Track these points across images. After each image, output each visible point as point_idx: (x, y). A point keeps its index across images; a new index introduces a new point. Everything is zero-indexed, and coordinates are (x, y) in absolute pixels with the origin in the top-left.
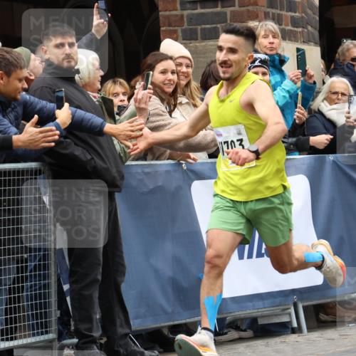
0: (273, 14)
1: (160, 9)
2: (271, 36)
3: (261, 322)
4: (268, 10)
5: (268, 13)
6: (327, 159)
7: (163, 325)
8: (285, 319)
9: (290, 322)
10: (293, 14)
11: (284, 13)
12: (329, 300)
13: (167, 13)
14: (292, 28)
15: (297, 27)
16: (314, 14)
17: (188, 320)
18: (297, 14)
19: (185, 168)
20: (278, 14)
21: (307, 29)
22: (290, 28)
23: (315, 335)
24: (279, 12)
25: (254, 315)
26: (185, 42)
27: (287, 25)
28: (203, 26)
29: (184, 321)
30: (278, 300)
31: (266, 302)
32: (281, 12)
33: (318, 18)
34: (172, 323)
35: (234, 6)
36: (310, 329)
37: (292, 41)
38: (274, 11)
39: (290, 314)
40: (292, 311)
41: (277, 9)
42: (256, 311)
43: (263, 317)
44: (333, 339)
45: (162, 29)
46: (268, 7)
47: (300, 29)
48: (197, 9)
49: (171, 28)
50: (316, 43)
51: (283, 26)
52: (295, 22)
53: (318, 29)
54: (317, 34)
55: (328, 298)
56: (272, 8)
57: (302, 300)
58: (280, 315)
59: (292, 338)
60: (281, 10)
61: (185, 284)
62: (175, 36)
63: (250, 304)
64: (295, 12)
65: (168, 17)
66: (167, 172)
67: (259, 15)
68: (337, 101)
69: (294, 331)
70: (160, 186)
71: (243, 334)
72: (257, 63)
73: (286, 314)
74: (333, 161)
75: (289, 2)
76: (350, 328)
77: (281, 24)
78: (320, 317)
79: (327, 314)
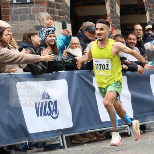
0: (51, 10)
1: (1, 6)
2: (49, 19)
3: (47, 144)
4: (48, 8)
5: (48, 9)
6: (75, 73)
7: (4, 145)
8: (57, 142)
9: (59, 144)
10: (59, 10)
11: (55, 9)
13: (4, 9)
14: (59, 16)
15: (61, 16)
16: (68, 10)
17: (15, 143)
18: (61, 10)
19: (14, 76)
20: (53, 10)
21: (65, 16)
22: (58, 16)
23: (70, 149)
24: (53, 9)
25: (44, 141)
26: (12, 21)
27: (56, 15)
28: (20, 15)
29: (13, 144)
30: (54, 134)
31: (49, 135)
33: (70, 12)
34: (8, 145)
35: (34, 6)
36: (68, 146)
37: (59, 21)
38: (51, 8)
39: (59, 140)
40: (61, 138)
42: (45, 139)
43: (48, 141)
44: (78, 151)
45: (2, 15)
46: (48, 7)
47: (62, 16)
48: (17, 7)
49: (6, 15)
50: (69, 22)
51: (55, 15)
52: (60, 13)
53: (70, 16)
54: (69, 18)
56: (50, 7)
58: (55, 140)
59: (61, 150)
60: (54, 8)
61: (14, 128)
62: (8, 19)
63: (42, 136)
64: (60, 9)
65: (5, 10)
66: (6, 78)
67: (45, 10)
68: (75, 47)
69: (61, 147)
70: (2, 85)
71: (40, 149)
72: (51, 32)
74: (77, 73)
75: (57, 5)
76: (85, 146)
77: (54, 14)
78: (72, 141)
79: (75, 140)
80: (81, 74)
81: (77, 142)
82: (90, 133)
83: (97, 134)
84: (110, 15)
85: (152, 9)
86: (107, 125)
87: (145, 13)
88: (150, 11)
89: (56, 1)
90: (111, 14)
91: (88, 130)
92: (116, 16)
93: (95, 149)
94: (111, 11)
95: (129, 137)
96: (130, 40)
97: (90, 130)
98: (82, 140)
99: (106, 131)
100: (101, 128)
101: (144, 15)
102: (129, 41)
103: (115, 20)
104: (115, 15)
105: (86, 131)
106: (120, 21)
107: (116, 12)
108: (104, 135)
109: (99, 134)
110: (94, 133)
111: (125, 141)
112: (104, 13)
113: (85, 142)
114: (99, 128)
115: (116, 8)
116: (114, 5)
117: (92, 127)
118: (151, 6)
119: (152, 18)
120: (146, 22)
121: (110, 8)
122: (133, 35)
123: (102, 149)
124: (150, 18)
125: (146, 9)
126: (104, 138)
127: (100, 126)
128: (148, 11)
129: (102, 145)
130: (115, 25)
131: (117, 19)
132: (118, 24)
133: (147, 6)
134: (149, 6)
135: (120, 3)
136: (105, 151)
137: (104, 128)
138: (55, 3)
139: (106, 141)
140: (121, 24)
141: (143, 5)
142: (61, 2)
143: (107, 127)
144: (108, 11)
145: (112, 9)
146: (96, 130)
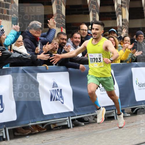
6: (20, 69)
9: (2, 136)
10: (8, 9)
11: (4, 9)
12: (19, 127)
14: (7, 15)
20: (2, 9)
22: (6, 15)
23: (13, 141)
24: (2, 8)
27: (5, 14)
32: (3, 8)
36: (11, 139)
37: (7, 20)
39: (3, 133)
40: (4, 131)
41: (1, 7)
44: (20, 143)
47: (10, 16)
51: (4, 14)
52: (8, 12)
55: (18, 126)
57: (8, 127)
59: (4, 142)
60: (3, 7)
64: (9, 8)
68: (21, 45)
69: (4, 140)
73: (1, 133)
74: (22, 70)
75: (6, 4)
76: (27, 138)
77: (2, 13)
78: (15, 134)
79: (18, 132)
80: (25, 70)
81: (19, 135)
82: (32, 126)
83: (39, 127)
84: (56, 15)
85: (95, 9)
86: (48, 118)
87: (88, 13)
88: (93, 11)
89: (5, 1)
90: (57, 13)
91: (30, 123)
92: (62, 16)
93: (36, 141)
94: (57, 11)
95: (69, 129)
96: (75, 38)
97: (32, 123)
98: (24, 132)
99: (48, 124)
100: (42, 121)
101: (88, 15)
102: (75, 40)
103: (60, 19)
104: (60, 15)
105: (28, 123)
106: (65, 20)
107: (61, 12)
108: (45, 128)
109: (40, 126)
110: (36, 126)
111: (65, 132)
112: (51, 13)
113: (27, 134)
114: (41, 121)
115: (61, 8)
116: (60, 5)
117: (35, 120)
118: (94, 6)
119: (95, 18)
120: (89, 22)
121: (57, 8)
122: (78, 34)
123: (42, 140)
124: (93, 18)
125: (89, 10)
126: (45, 130)
127: (42, 119)
128: (91, 12)
129: (43, 137)
130: (60, 24)
131: (63, 18)
132: (63, 23)
133: (91, 7)
134: (92, 7)
135: (66, 4)
136: (45, 143)
137: (46, 121)
138: (4, 2)
139: (47, 133)
140: (66, 24)
141: (87, 6)
142: (10, 2)
143: (48, 120)
144: (55, 11)
145: (58, 9)
146: (37, 123)
